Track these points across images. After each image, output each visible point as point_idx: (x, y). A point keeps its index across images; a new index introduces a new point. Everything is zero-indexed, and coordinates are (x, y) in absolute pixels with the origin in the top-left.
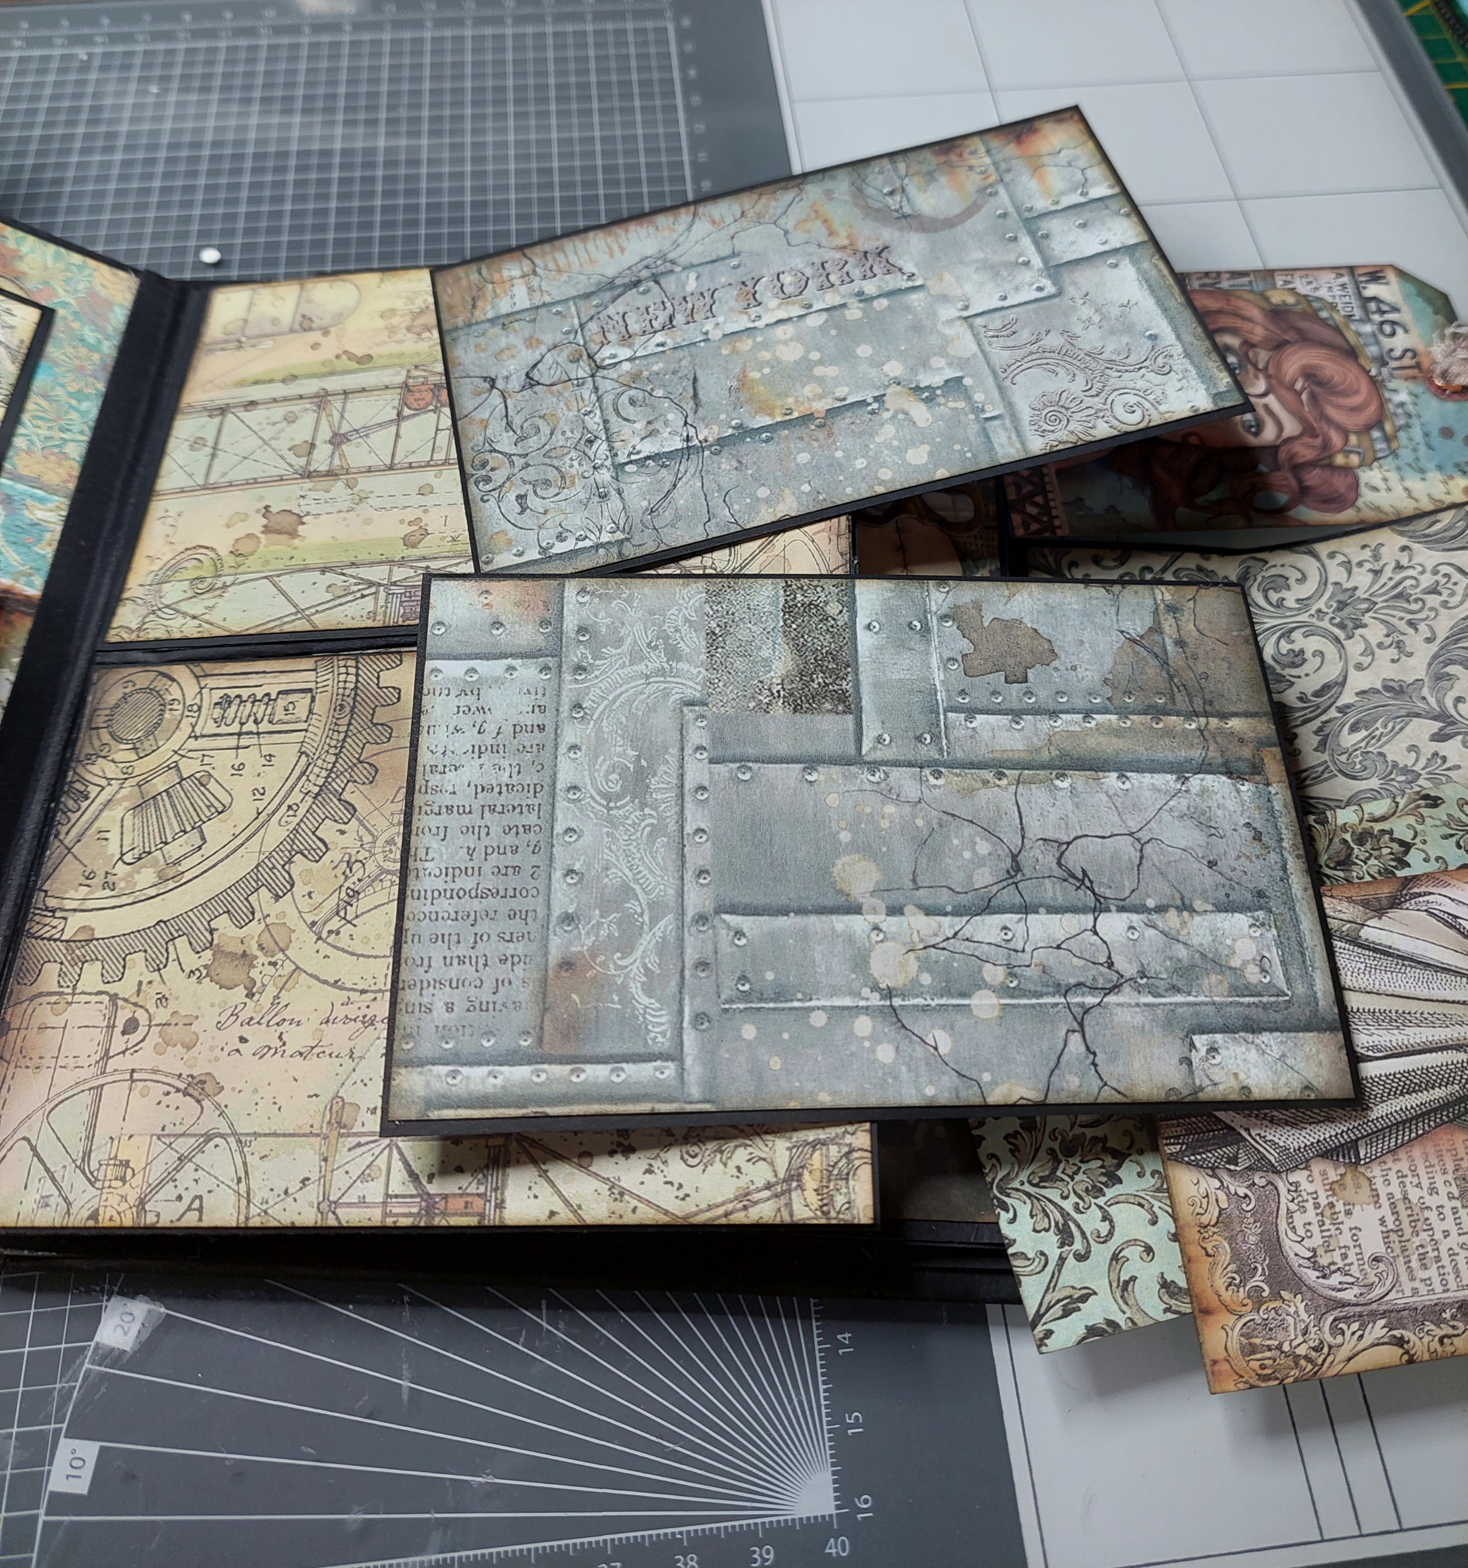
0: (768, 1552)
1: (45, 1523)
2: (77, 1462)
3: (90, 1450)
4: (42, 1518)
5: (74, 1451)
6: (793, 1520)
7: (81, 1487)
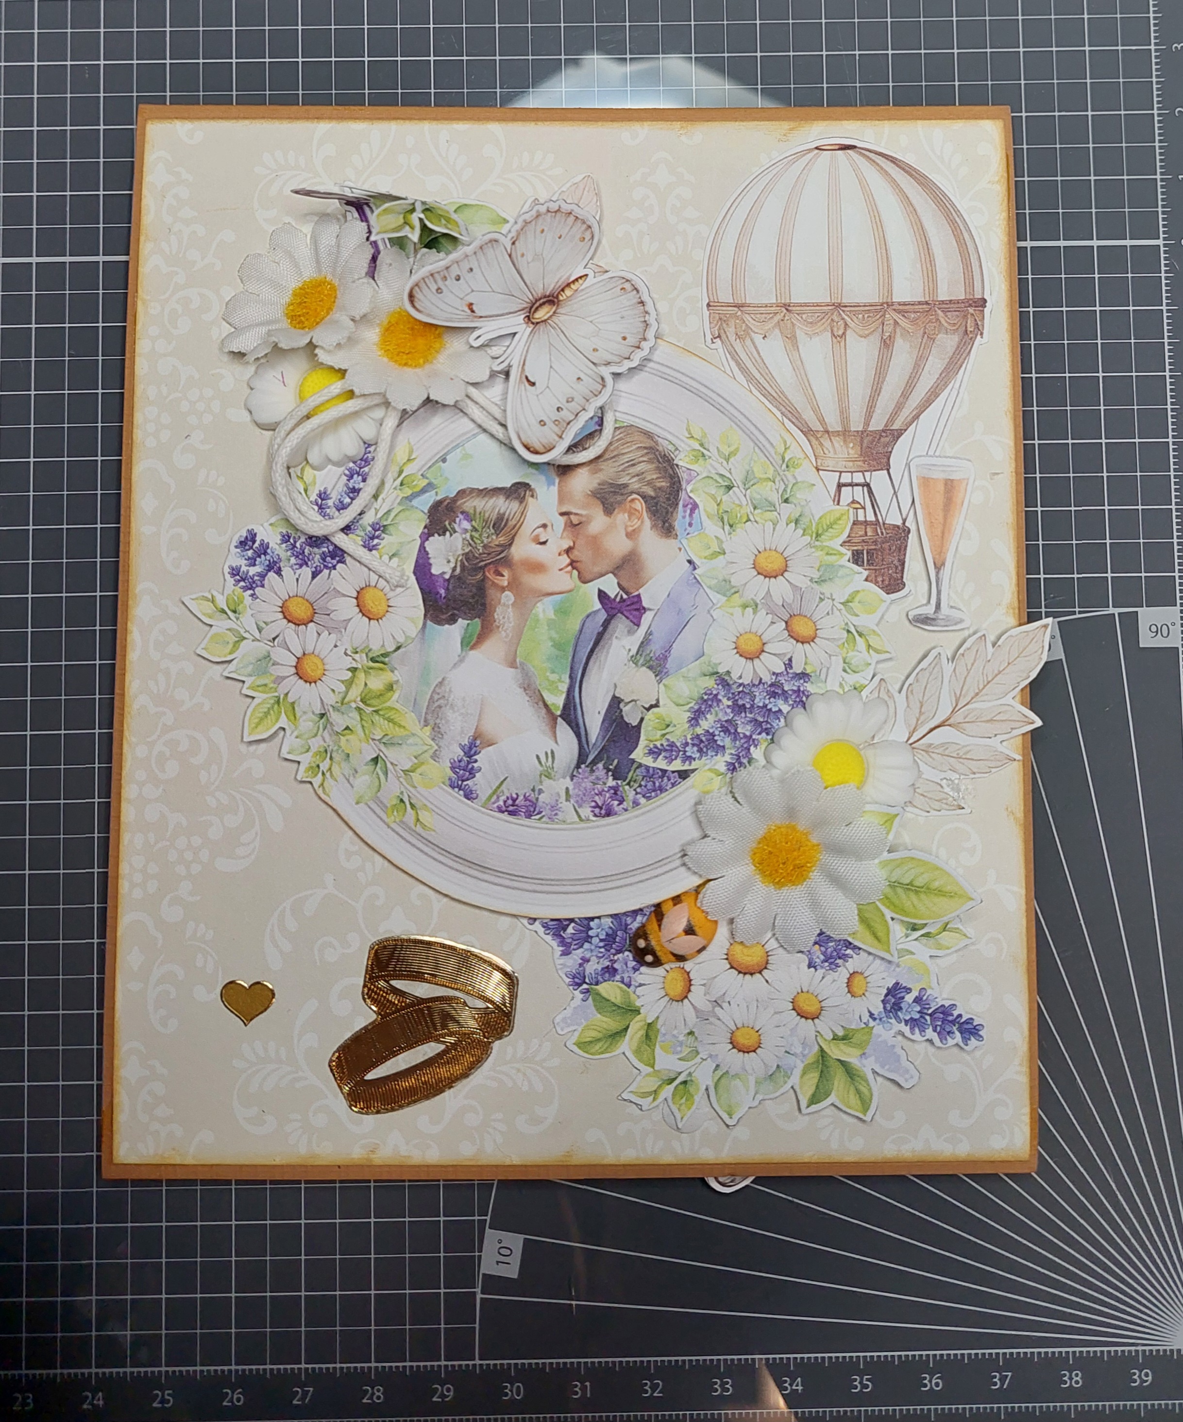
0: (1147, 1375)
1: (482, 1299)
2: (504, 1251)
3: (516, 1241)
4: (479, 1296)
5: (500, 1241)
6: (1172, 1351)
7: (512, 1271)
